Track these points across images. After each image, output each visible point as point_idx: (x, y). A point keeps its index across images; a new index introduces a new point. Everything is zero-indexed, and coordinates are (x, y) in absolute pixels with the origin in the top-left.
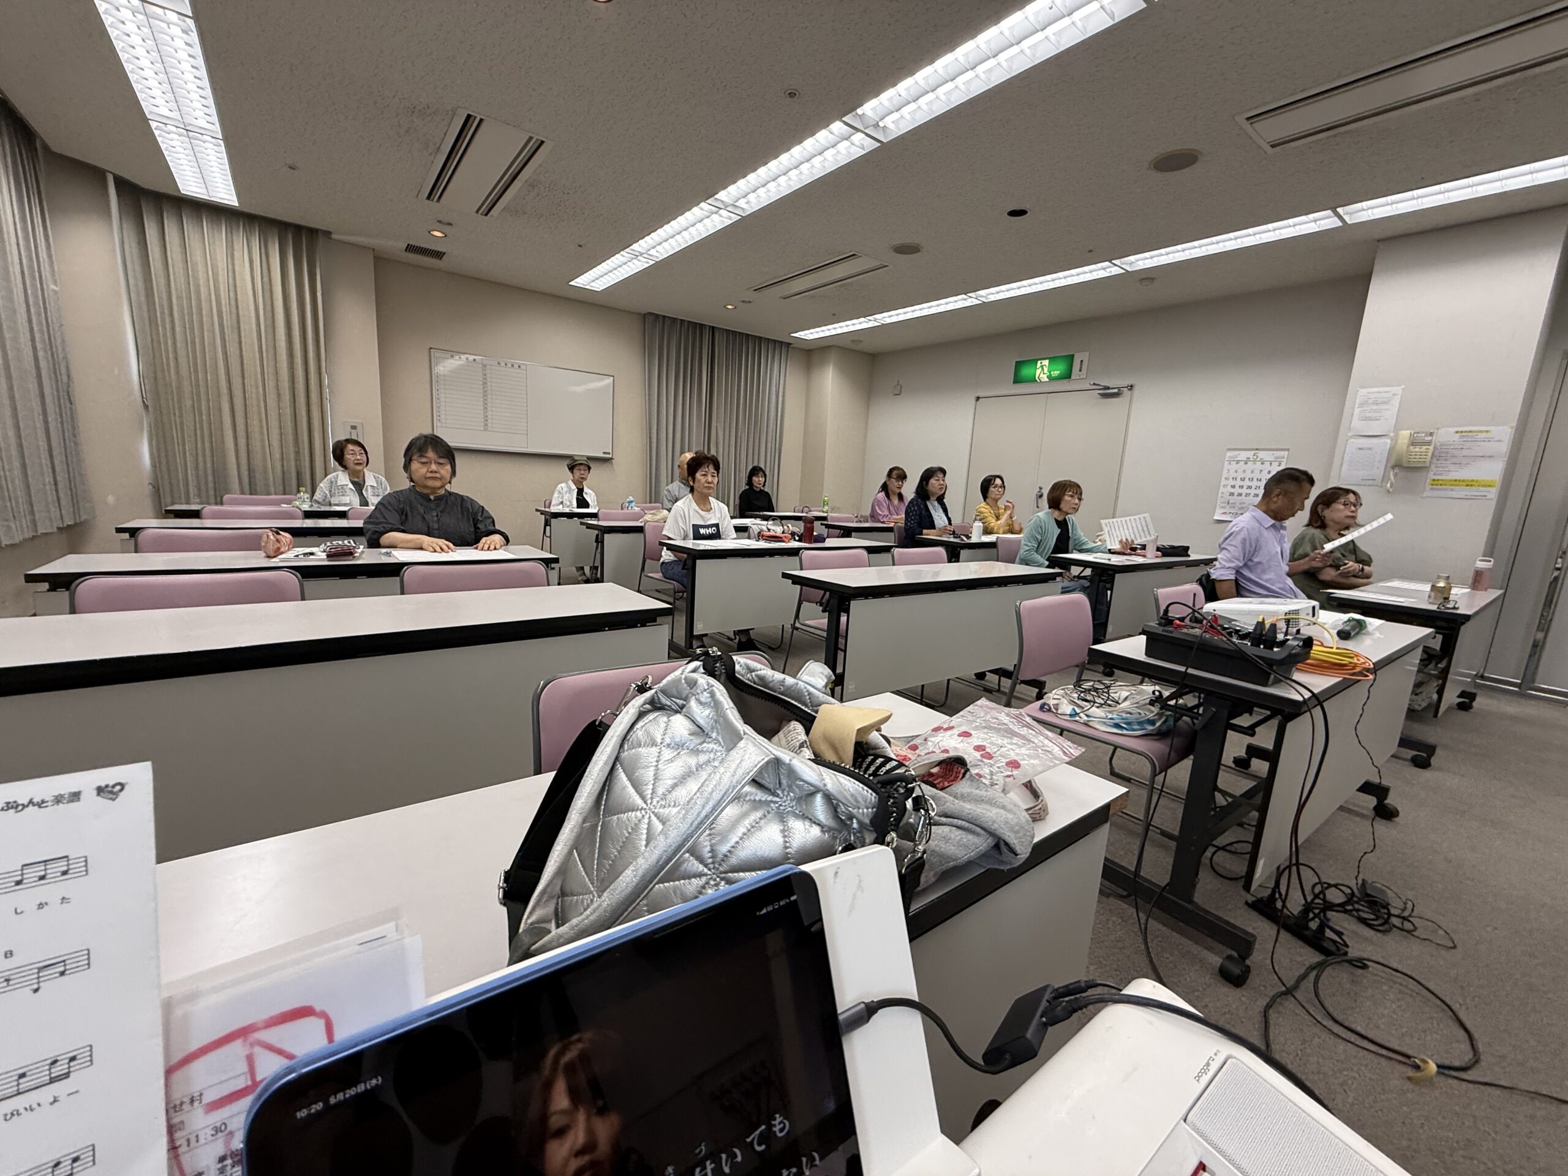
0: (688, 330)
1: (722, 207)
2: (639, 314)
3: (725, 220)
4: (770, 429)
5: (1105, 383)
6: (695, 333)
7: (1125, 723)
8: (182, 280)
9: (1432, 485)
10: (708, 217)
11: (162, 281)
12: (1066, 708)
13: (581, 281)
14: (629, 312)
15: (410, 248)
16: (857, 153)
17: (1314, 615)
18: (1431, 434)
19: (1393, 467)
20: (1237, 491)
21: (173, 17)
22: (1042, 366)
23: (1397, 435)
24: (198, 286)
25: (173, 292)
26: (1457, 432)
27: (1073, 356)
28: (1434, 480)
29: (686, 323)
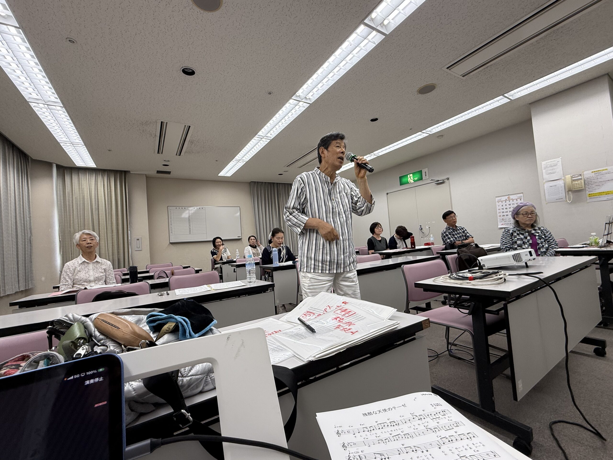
0: (268, 186)
1: (262, 137)
2: (248, 183)
3: (265, 142)
6: (271, 186)
9: (590, 196)
10: (258, 142)
13: (222, 174)
14: (245, 183)
15: (158, 172)
16: (302, 109)
18: (580, 175)
19: (569, 192)
21: (58, 108)
22: (410, 177)
23: (565, 178)
26: (592, 172)
27: (422, 170)
28: (590, 194)
29: (267, 184)
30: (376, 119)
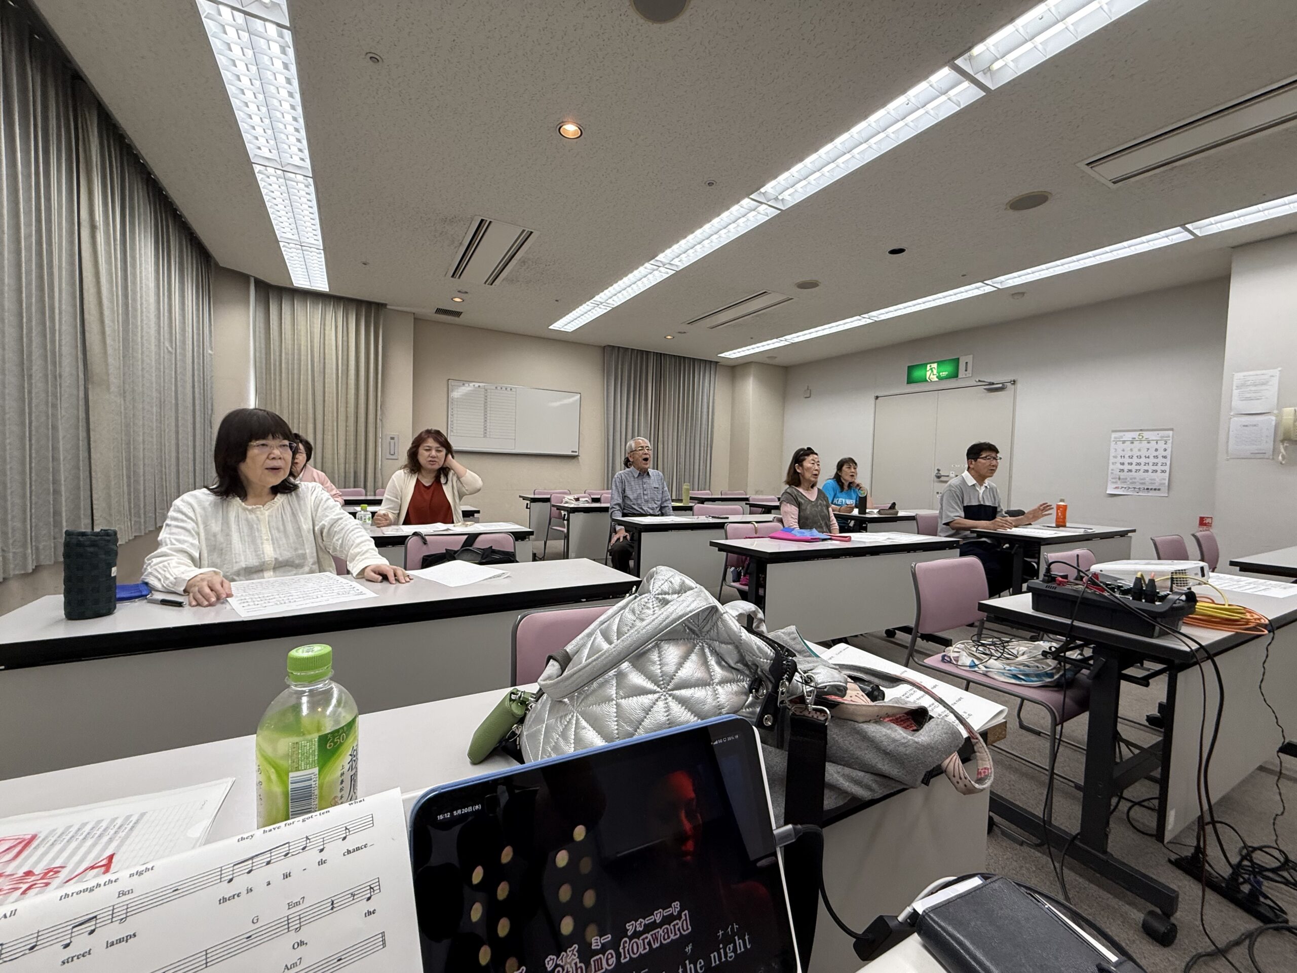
0: (637, 357)
1: (661, 265)
2: (600, 347)
3: (664, 275)
4: (703, 429)
5: (989, 381)
7: (1023, 675)
8: (290, 342)
10: (650, 273)
11: (277, 343)
12: (966, 660)
13: (558, 325)
14: (595, 346)
15: (439, 311)
16: (763, 219)
17: (1203, 575)
19: (1283, 441)
20: (1126, 467)
21: (300, 178)
22: (931, 369)
23: (1281, 412)
24: (300, 346)
25: (283, 350)
27: (958, 359)
29: (636, 351)
30: (901, 251)
